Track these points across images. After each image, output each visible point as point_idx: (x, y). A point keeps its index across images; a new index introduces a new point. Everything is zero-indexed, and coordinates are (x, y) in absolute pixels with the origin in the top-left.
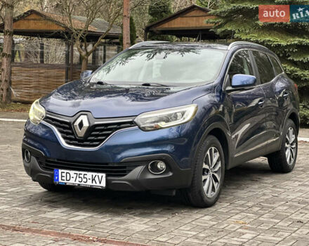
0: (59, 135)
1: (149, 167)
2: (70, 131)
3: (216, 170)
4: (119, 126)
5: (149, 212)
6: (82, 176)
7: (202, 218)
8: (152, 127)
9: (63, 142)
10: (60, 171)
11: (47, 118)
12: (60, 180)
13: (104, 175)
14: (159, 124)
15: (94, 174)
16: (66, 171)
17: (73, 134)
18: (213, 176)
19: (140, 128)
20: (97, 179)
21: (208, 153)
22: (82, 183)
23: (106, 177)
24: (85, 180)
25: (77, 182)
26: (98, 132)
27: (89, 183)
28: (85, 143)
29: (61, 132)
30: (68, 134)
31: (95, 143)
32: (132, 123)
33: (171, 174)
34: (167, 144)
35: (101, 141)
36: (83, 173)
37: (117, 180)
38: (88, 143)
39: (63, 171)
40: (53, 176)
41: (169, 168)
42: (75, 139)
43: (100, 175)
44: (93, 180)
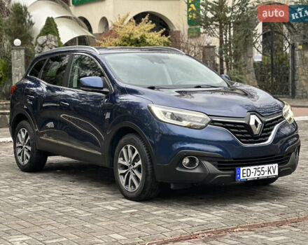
2: (246, 131)
4: (278, 121)
6: (260, 170)
10: (242, 169)
12: (242, 178)
13: (277, 165)
15: (270, 166)
16: (246, 168)
17: (249, 133)
20: (272, 170)
22: (261, 176)
23: (278, 167)
24: (262, 173)
25: (257, 176)
26: (268, 127)
27: (266, 175)
28: (260, 139)
30: (242, 133)
32: (282, 118)
35: (269, 136)
36: (261, 166)
39: (244, 168)
42: (252, 138)
43: (274, 165)
44: (269, 171)
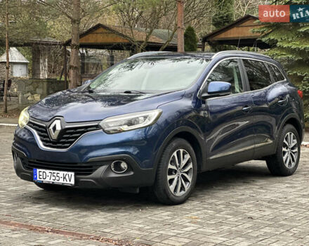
0: (38, 138)
1: (112, 166)
2: (46, 134)
3: (186, 170)
4: (86, 129)
5: (117, 208)
6: (55, 175)
7: (163, 214)
8: (116, 130)
9: (41, 144)
10: (38, 170)
11: (30, 122)
12: (38, 179)
13: (73, 174)
14: (121, 127)
15: (65, 173)
16: (43, 170)
17: (48, 137)
18: (183, 176)
19: (104, 131)
20: (67, 177)
21: (175, 154)
22: (56, 181)
23: (75, 176)
24: (57, 178)
25: (52, 180)
26: (69, 134)
27: (61, 181)
28: (58, 145)
29: (40, 135)
30: (45, 137)
31: (66, 145)
32: (98, 127)
33: (132, 173)
34: (131, 146)
35: (71, 143)
36: (56, 172)
37: (84, 178)
38: (60, 145)
39: (40, 170)
40: (32, 174)
41: (130, 168)
42: (50, 142)
43: (70, 173)
44: (64, 178)
